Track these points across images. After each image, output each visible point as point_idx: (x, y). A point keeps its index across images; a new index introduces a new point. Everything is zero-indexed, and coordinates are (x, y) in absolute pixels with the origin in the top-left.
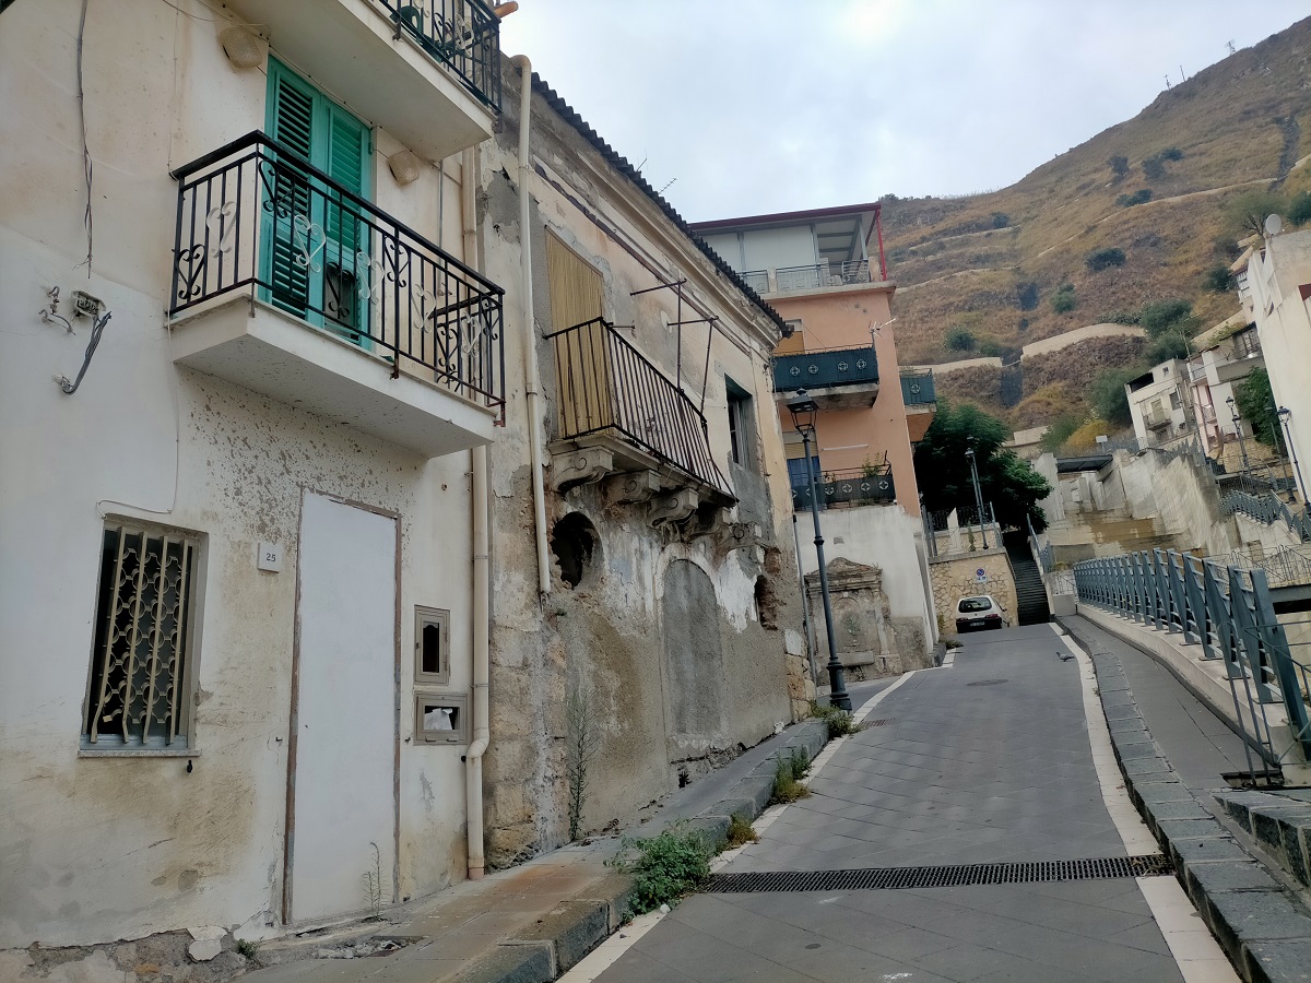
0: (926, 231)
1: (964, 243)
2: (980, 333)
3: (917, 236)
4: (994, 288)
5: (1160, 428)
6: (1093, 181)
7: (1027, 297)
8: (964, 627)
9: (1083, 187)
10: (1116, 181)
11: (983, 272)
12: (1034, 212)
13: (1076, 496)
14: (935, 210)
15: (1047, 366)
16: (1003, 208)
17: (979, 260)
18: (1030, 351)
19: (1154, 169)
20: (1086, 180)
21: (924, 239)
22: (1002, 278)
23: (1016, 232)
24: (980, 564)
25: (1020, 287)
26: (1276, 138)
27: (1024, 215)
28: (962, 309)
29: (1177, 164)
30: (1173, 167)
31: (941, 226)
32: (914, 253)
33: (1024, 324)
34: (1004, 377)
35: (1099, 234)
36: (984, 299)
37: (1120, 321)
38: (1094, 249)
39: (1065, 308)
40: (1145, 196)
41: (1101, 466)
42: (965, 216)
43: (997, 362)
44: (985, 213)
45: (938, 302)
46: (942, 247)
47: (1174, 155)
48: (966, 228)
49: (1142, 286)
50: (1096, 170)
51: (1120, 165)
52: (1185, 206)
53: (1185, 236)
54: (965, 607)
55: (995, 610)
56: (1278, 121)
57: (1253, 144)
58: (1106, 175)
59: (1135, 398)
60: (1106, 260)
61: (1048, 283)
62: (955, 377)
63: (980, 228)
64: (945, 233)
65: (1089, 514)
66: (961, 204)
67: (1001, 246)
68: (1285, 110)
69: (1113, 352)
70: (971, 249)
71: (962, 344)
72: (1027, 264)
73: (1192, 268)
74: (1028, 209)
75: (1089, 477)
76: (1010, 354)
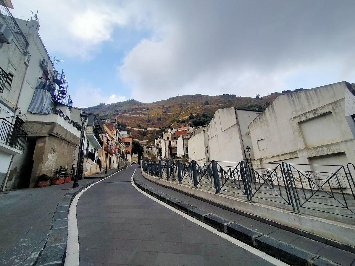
0: (137, 107)
1: (142, 111)
2: (142, 125)
3: (136, 107)
4: (145, 119)
5: (158, 145)
6: (160, 107)
7: (149, 121)
8: (133, 164)
9: (159, 107)
10: (163, 108)
11: (144, 116)
12: (152, 109)
13: (148, 150)
14: (139, 104)
15: (149, 132)
16: (148, 107)
17: (144, 114)
18: (148, 129)
19: (167, 108)
20: (159, 106)
21: (137, 108)
22: (146, 117)
23: (149, 111)
24: (135, 159)
25: (148, 120)
26: (180, 109)
27: (151, 109)
28: (140, 121)
29: (170, 108)
30: (169, 109)
31: (140, 107)
32: (135, 110)
33: (148, 125)
34: (144, 132)
35: (159, 115)
36: (143, 120)
37: (159, 128)
38: (158, 117)
39: (153, 124)
40: (165, 112)
41: (151, 148)
42: (143, 106)
43: (143, 130)
44: (146, 107)
45: (137, 119)
46: (139, 110)
47: (170, 107)
48: (143, 108)
49: (162, 124)
50: (161, 105)
51: (164, 106)
52: (169, 115)
53: (168, 119)
54: (133, 162)
55: (136, 163)
56: (181, 107)
57: (178, 109)
58: (162, 107)
59: (156, 141)
60: (159, 119)
61: (152, 120)
62: (138, 131)
63: (145, 109)
64: (140, 108)
65: (149, 153)
66: (143, 104)
67: (147, 113)
68: (182, 105)
69: (157, 132)
70: (143, 112)
71: (139, 126)
72: (150, 116)
73: (168, 123)
74: (152, 108)
75: (150, 149)
76: (145, 129)
